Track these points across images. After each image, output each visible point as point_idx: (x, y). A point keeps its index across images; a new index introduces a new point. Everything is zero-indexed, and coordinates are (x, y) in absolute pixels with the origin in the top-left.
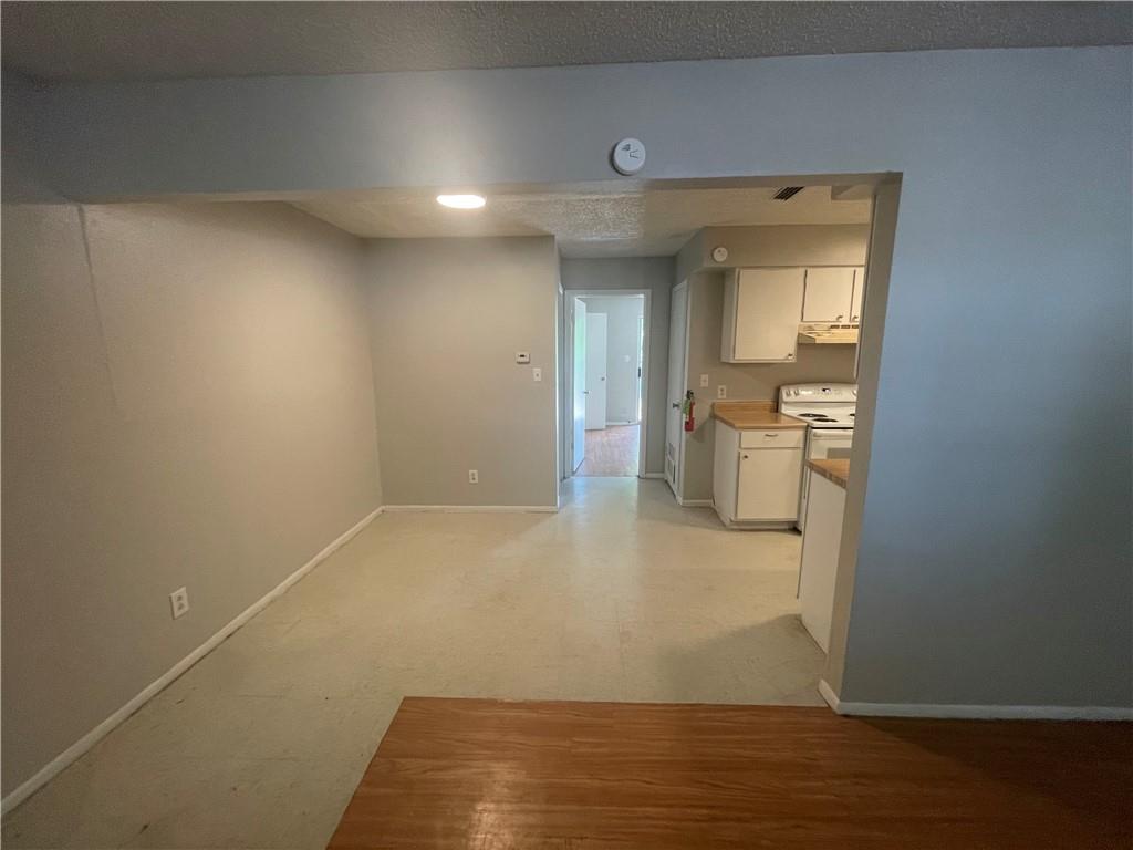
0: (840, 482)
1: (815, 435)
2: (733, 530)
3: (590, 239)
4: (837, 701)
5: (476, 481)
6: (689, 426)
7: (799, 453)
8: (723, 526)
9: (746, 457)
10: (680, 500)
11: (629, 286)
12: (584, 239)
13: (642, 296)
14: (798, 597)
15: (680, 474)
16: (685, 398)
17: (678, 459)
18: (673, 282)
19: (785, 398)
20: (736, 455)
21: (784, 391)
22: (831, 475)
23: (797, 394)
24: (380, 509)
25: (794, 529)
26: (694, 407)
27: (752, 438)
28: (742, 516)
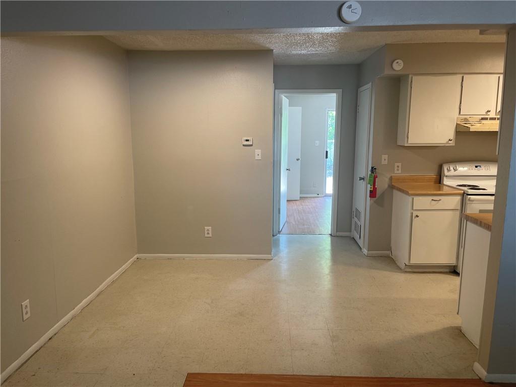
0: (488, 227)
1: (469, 200)
2: (406, 272)
3: (300, 52)
4: (485, 373)
5: (210, 235)
6: (373, 194)
7: (458, 213)
8: (399, 269)
9: (417, 216)
10: (365, 251)
11: (326, 87)
12: (294, 52)
13: (335, 95)
14: (458, 314)
15: (365, 232)
16: (370, 173)
17: (364, 220)
18: (359, 84)
19: (446, 173)
20: (410, 215)
21: (445, 168)
22: (481, 222)
23: (455, 170)
24: (136, 256)
25: (454, 271)
26: (377, 179)
27: (422, 202)
28: (414, 261)
